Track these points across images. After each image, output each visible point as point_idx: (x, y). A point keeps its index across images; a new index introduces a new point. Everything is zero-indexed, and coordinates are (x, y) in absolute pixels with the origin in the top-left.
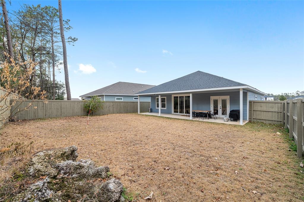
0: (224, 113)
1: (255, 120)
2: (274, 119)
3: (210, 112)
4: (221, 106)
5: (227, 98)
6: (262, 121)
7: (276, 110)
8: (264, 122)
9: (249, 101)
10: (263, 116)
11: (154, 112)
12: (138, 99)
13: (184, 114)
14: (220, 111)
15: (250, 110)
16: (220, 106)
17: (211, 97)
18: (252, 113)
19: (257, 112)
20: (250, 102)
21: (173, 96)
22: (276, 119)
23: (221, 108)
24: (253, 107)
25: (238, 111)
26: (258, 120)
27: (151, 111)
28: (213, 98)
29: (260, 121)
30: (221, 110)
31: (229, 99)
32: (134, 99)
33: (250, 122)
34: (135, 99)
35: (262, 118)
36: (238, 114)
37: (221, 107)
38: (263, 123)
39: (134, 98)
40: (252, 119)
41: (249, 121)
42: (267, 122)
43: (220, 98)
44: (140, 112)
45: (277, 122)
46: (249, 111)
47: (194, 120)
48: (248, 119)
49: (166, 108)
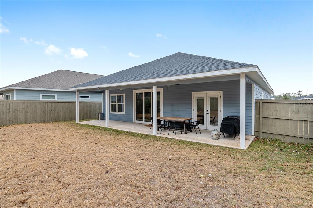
0: (213, 122)
1: (266, 136)
2: (299, 134)
3: (189, 121)
4: (208, 109)
5: (219, 94)
6: (278, 137)
7: (303, 117)
8: (282, 139)
9: (255, 100)
10: (279, 128)
12: (88, 97)
14: (207, 118)
15: (257, 117)
17: (192, 93)
18: (261, 122)
19: (270, 120)
20: (257, 102)
21: (135, 92)
22: (303, 135)
23: (209, 112)
24: (263, 112)
25: (237, 120)
26: (271, 136)
28: (196, 95)
29: (273, 137)
30: (209, 116)
31: (222, 97)
32: (79, 98)
33: (257, 138)
34: (81, 97)
35: (278, 132)
36: (236, 125)
38: (279, 140)
40: (260, 133)
41: (255, 137)
42: (287, 140)
43: (207, 96)
44: (80, 118)
45: (305, 139)
46: (255, 119)
47: (159, 135)
48: (253, 133)
49: (123, 113)
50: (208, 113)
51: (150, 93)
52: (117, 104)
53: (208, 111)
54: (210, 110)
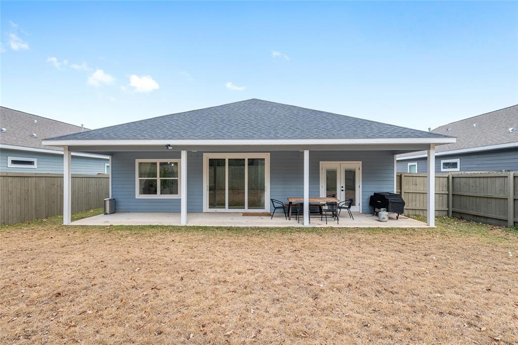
4: (343, 184)
5: (357, 166)
9: (397, 173)
10: (419, 203)
11: (128, 211)
12: (31, 163)
13: (246, 210)
14: (341, 196)
16: (341, 183)
17: (321, 162)
19: (410, 195)
20: (398, 176)
21: (207, 157)
23: (344, 189)
24: (404, 186)
27: (115, 209)
28: (325, 166)
30: (343, 193)
31: (361, 169)
32: (10, 165)
34: (14, 162)
35: (418, 206)
37: (344, 187)
39: (10, 159)
43: (341, 167)
44: (73, 212)
45: (441, 212)
50: (342, 190)
51: (244, 159)
52: (159, 179)
53: (342, 187)
54: (346, 185)
